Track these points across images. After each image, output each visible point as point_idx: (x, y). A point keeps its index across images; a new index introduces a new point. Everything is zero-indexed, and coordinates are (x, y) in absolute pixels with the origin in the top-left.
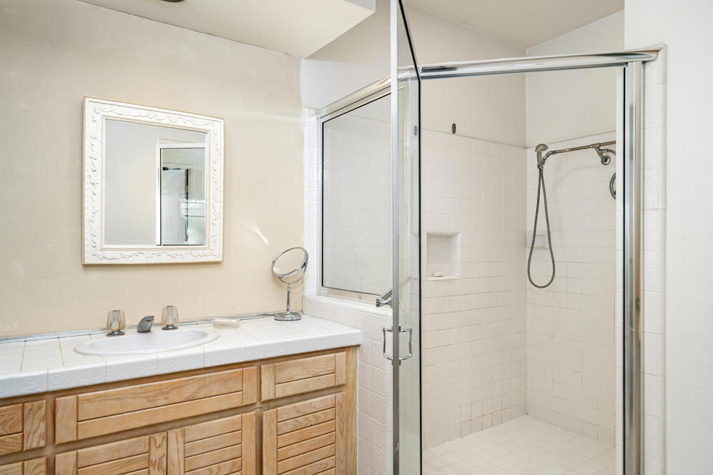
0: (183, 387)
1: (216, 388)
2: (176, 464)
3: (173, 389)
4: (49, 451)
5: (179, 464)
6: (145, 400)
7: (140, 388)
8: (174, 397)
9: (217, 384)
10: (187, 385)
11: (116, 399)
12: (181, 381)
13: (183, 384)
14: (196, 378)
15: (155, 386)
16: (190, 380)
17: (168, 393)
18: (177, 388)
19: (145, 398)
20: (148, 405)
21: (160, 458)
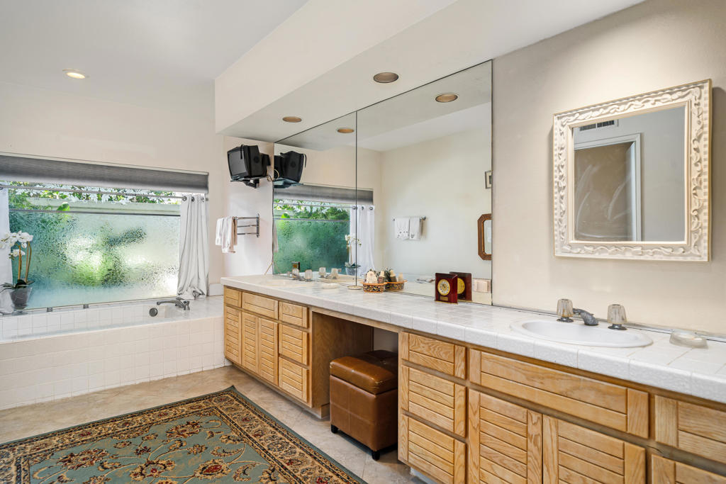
0: (557, 379)
1: (591, 396)
2: (550, 451)
3: (548, 377)
4: (468, 384)
5: (553, 453)
6: (524, 377)
7: (522, 364)
8: (548, 384)
9: (593, 392)
10: (562, 379)
11: (504, 366)
12: (556, 374)
13: (556, 377)
14: (570, 377)
15: (533, 367)
16: (563, 375)
17: (543, 378)
18: (552, 377)
19: (524, 374)
20: (527, 382)
21: (536, 436)
